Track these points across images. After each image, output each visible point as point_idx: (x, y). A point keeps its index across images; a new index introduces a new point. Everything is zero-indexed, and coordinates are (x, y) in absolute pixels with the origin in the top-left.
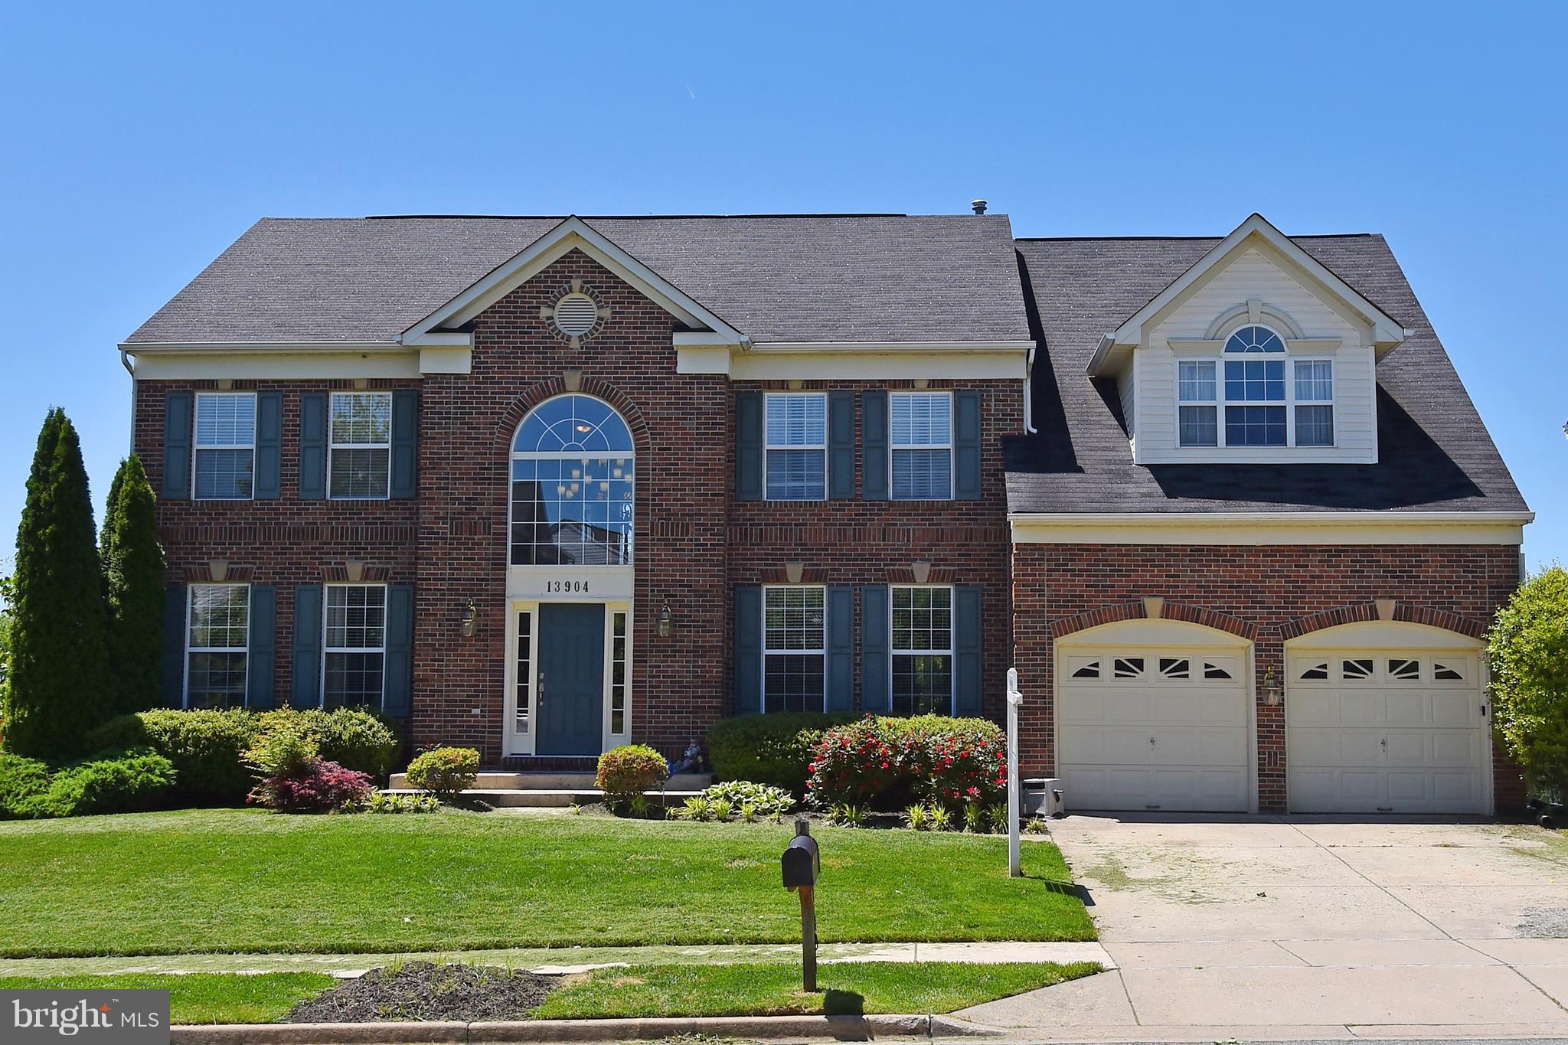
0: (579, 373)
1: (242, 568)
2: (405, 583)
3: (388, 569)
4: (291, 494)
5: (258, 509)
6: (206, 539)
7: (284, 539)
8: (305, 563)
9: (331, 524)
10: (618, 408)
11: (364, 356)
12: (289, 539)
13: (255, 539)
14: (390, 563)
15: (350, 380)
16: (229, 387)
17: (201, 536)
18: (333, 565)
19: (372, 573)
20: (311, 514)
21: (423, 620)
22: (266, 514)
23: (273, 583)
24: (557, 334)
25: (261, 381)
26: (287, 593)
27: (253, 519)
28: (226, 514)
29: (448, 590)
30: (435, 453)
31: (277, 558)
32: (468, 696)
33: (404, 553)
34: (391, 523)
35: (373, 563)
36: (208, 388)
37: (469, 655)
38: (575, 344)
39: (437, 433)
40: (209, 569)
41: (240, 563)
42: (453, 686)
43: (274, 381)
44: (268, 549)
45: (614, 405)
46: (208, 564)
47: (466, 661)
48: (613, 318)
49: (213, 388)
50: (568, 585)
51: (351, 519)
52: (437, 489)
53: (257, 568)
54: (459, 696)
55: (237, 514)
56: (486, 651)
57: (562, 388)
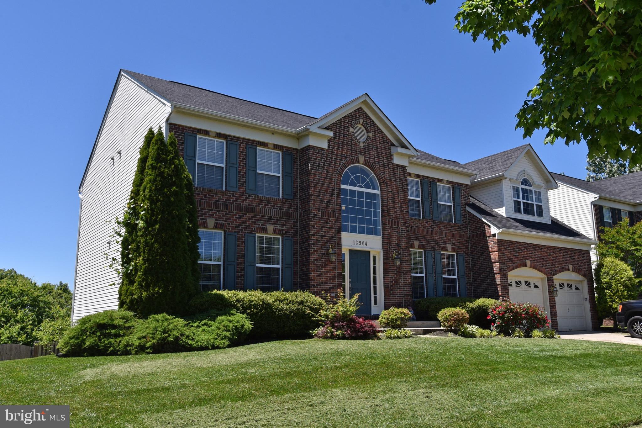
0: (364, 156)
1: (221, 223)
2: (289, 237)
3: (283, 230)
4: (242, 191)
5: (228, 196)
6: (204, 207)
7: (240, 211)
8: (249, 224)
9: (259, 206)
10: (375, 173)
11: (273, 134)
12: (242, 211)
13: (227, 210)
14: (283, 227)
15: (266, 143)
16: (214, 135)
17: (202, 205)
18: (260, 226)
19: (277, 231)
20: (251, 201)
21: (312, 253)
22: (232, 198)
23: (235, 232)
24: (356, 139)
25: (229, 136)
26: (241, 237)
27: (226, 200)
28: (213, 196)
29: (321, 240)
30: (315, 180)
31: (236, 220)
32: (330, 288)
33: (289, 223)
34: (284, 209)
35: (277, 226)
36: (205, 134)
37: (330, 270)
38: (362, 145)
39: (316, 172)
40: (206, 222)
41: (220, 220)
42: (324, 283)
43: (234, 137)
44: (232, 215)
45: (373, 172)
46: (205, 219)
47: (329, 272)
48: (373, 137)
49: (207, 134)
50: (360, 242)
51: (267, 205)
52: (316, 196)
53: (228, 224)
54: (326, 288)
55: (218, 197)
56: (335, 268)
57: (358, 162)
